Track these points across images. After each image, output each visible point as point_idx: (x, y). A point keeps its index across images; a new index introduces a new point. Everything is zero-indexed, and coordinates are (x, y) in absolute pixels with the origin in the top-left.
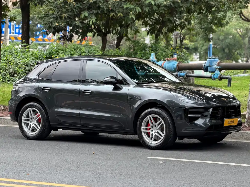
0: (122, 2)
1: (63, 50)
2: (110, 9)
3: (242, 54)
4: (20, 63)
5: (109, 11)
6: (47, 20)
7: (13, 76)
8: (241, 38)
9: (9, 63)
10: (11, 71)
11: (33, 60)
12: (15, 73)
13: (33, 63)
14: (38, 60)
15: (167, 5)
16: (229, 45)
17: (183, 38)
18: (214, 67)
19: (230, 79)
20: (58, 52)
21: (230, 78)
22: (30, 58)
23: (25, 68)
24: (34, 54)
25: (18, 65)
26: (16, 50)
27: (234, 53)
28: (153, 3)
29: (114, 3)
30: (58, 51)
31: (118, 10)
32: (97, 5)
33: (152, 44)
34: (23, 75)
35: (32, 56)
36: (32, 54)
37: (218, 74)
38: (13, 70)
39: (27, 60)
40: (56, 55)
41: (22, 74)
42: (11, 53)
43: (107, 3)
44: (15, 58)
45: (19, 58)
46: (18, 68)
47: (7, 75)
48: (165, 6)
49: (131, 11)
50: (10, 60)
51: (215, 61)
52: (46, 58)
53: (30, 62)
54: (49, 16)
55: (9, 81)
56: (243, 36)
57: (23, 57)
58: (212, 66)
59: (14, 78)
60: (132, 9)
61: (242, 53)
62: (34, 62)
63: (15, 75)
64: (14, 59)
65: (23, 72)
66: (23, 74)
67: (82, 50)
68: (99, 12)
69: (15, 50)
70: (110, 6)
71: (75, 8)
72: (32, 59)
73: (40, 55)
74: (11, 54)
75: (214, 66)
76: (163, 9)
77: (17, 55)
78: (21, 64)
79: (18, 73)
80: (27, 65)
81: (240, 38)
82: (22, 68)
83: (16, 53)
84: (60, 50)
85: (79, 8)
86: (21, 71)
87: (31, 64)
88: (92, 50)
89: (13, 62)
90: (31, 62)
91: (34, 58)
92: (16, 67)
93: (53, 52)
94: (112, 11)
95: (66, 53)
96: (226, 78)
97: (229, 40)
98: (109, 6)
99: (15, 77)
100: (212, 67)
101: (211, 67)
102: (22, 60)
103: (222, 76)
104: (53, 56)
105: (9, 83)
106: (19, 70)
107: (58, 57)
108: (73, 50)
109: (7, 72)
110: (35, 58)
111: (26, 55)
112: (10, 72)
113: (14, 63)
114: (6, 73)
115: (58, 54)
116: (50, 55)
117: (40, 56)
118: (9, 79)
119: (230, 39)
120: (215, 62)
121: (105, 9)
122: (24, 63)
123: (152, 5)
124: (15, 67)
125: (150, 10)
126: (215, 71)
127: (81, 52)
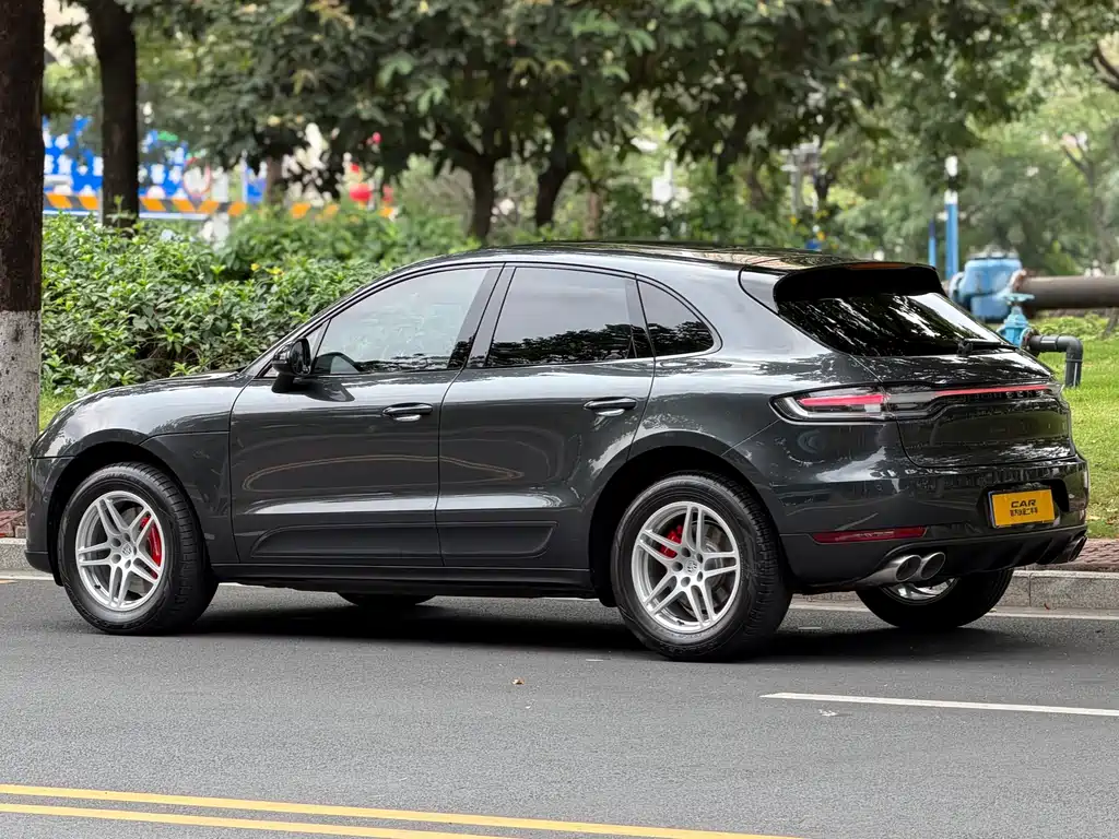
0: (563, 11)
1: (300, 240)
2: (512, 41)
3: (1085, 250)
4: (106, 299)
5: (506, 51)
6: (222, 103)
7: (78, 361)
8: (1081, 178)
9: (59, 301)
10: (66, 337)
11: (165, 287)
12: (83, 349)
13: (168, 301)
14: (189, 287)
15: (774, 20)
16: (1023, 209)
17: (830, 176)
18: (1000, 296)
19: (1074, 348)
20: (277, 248)
21: (1077, 344)
22: (149, 276)
23: (131, 324)
24: (167, 261)
25: (100, 310)
26: (85, 243)
27: (1049, 248)
28: (706, 9)
29: (528, 13)
30: (276, 243)
31: (545, 48)
32: (453, 28)
33: (701, 203)
34: (123, 353)
35: (160, 268)
36: (158, 261)
37: (1021, 330)
38: (75, 332)
39: (139, 288)
40: (269, 262)
41: (118, 352)
42: (62, 255)
43: (496, 17)
44: (82, 277)
45: (100, 278)
46: (97, 326)
47: (50, 356)
48: (764, 24)
49: (609, 48)
50: (61, 287)
51: (1003, 268)
52: (222, 278)
53: (151, 295)
54: (233, 84)
55: (58, 382)
56: (1091, 168)
57: (117, 272)
58: (991, 293)
59: (80, 371)
60: (609, 38)
61: (1081, 245)
62: (169, 297)
63: (87, 358)
64: (79, 285)
65: (120, 340)
66: (123, 349)
67: (386, 234)
68: (462, 59)
69: (81, 240)
70: (510, 30)
71: (354, 45)
72: (163, 282)
73: (198, 260)
74: (65, 263)
75: (998, 291)
76: (757, 38)
77: (92, 266)
78: (113, 304)
79: (97, 347)
80: (139, 311)
81: (1076, 175)
82: (116, 324)
83: (88, 256)
84: (286, 236)
85: (371, 41)
86: (113, 339)
87: (156, 305)
88: (433, 232)
89: (75, 299)
90: (158, 294)
91: (169, 277)
92: (91, 322)
93: (252, 248)
94: (521, 50)
95: (315, 252)
96: (1059, 348)
97: (1027, 186)
98: (504, 28)
99: (87, 364)
100: (989, 297)
101: (985, 298)
102: (116, 287)
103: (1037, 338)
104: (254, 267)
105: (57, 391)
106: (104, 334)
107: (279, 267)
108: (348, 235)
109: (50, 342)
110: (175, 276)
111: (133, 263)
112: (60, 342)
113: (79, 303)
114: (46, 346)
115: (277, 256)
116: (241, 261)
117: (194, 266)
118: (57, 376)
119: (1031, 179)
120: (1004, 275)
121: (489, 42)
122: (124, 299)
123: (699, 17)
124: (82, 320)
125: (693, 43)
126: (1006, 317)
127: (383, 244)
